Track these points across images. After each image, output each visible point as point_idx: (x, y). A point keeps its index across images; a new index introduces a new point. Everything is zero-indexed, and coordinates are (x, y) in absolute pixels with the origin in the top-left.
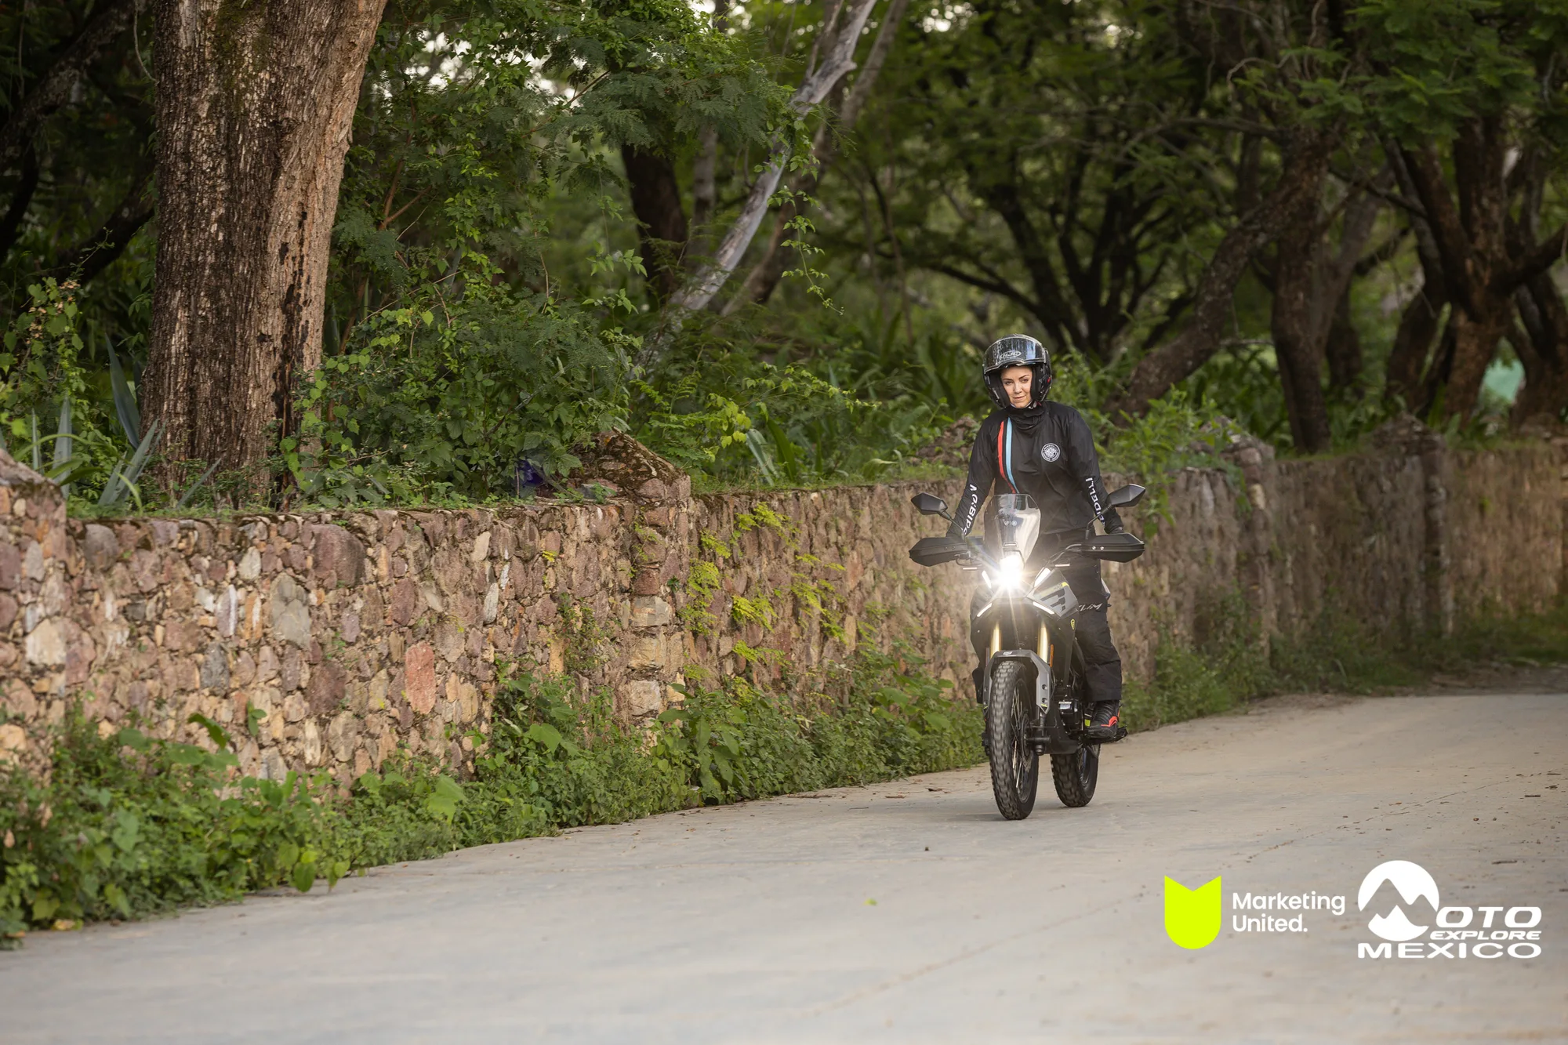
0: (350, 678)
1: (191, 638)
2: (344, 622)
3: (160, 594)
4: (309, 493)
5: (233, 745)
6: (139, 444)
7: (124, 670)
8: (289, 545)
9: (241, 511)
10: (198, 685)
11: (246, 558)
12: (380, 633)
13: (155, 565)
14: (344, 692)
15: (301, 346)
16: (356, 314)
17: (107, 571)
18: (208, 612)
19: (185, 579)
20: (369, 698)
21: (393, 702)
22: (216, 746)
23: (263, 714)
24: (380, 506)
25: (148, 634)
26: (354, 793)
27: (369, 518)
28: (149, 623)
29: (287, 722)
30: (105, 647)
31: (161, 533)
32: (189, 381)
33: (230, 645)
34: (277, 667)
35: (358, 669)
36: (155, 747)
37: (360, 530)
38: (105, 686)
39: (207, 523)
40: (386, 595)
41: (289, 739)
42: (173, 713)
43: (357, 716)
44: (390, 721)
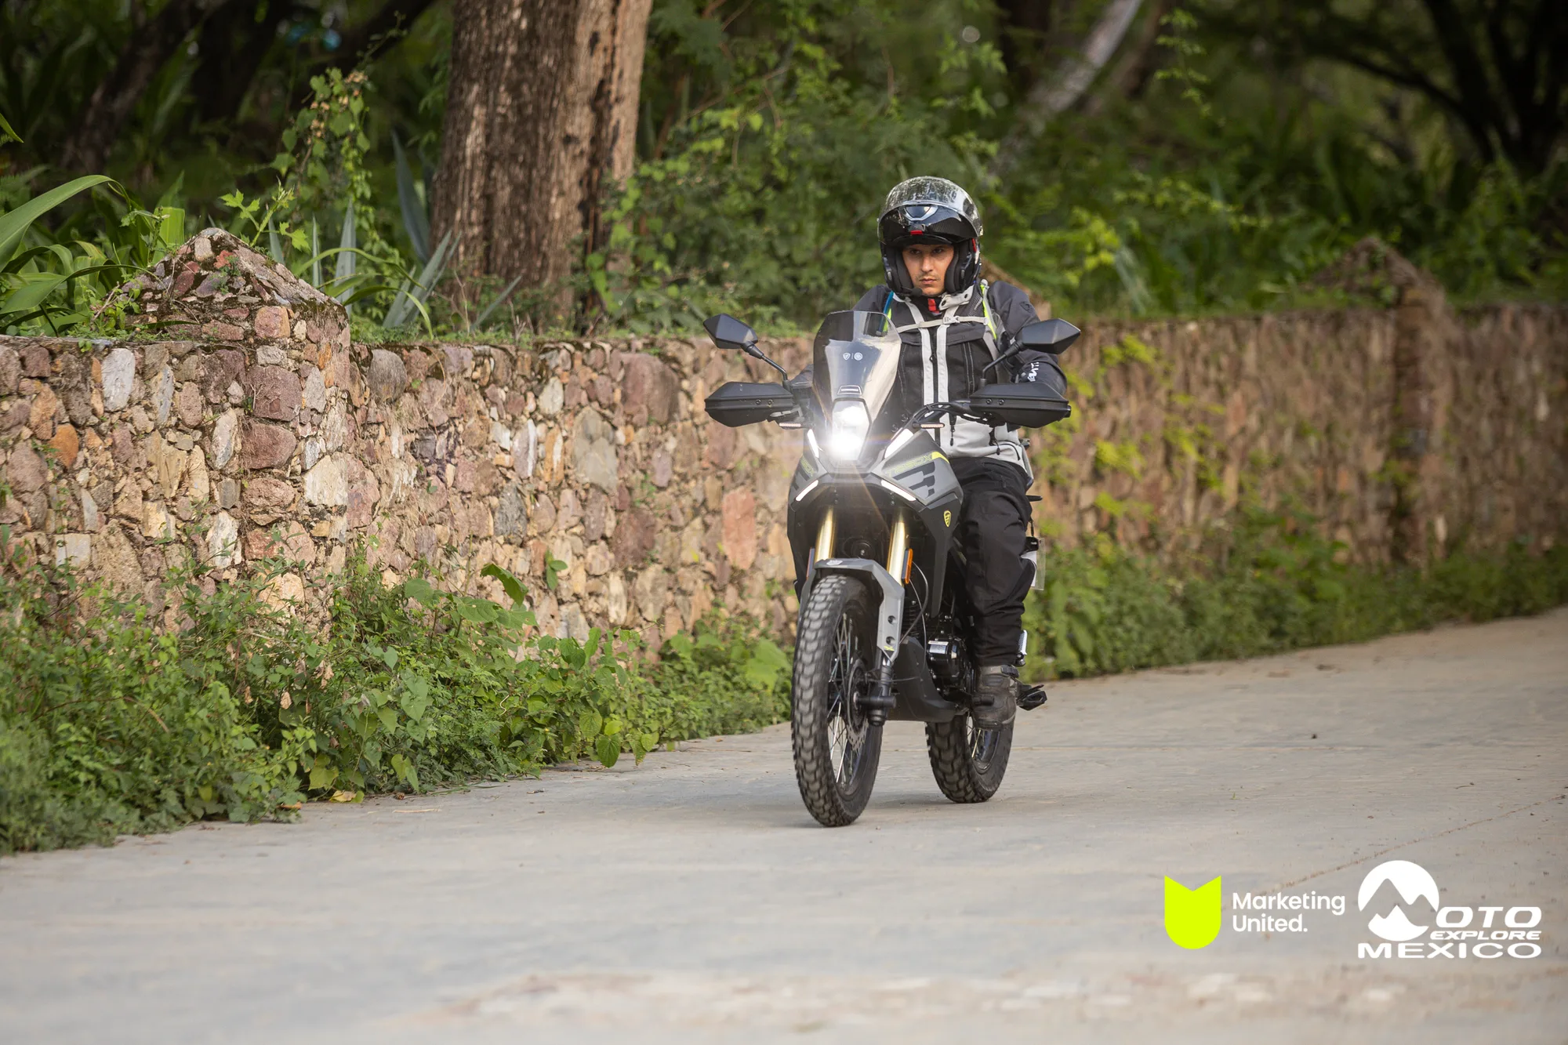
0: (660, 526)
1: (485, 480)
2: (655, 463)
3: (452, 429)
4: (618, 316)
5: (530, 600)
6: (429, 257)
7: (411, 514)
8: (595, 376)
9: (541, 336)
10: (492, 532)
11: (547, 390)
12: (695, 477)
13: (447, 396)
14: (653, 542)
15: (611, 150)
16: (673, 113)
17: (393, 402)
18: (503, 450)
19: (479, 413)
20: (681, 550)
21: (708, 556)
22: (511, 601)
23: (563, 565)
24: (697, 333)
25: (438, 474)
26: (663, 656)
27: (685, 347)
28: (439, 461)
29: (590, 575)
30: (391, 487)
31: (454, 359)
32: (486, 186)
33: (528, 487)
34: (580, 512)
35: (670, 517)
36: (443, 601)
37: (675, 360)
38: (389, 531)
39: (504, 350)
40: (702, 434)
41: (591, 594)
42: (464, 563)
43: (668, 570)
44: (705, 576)
